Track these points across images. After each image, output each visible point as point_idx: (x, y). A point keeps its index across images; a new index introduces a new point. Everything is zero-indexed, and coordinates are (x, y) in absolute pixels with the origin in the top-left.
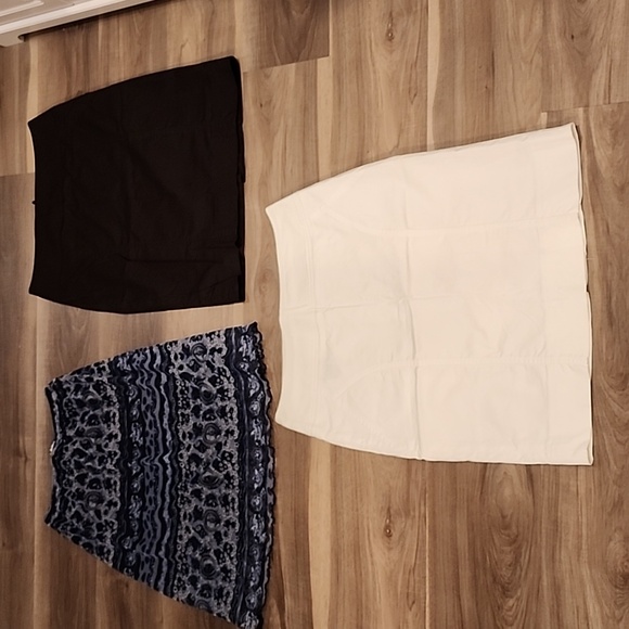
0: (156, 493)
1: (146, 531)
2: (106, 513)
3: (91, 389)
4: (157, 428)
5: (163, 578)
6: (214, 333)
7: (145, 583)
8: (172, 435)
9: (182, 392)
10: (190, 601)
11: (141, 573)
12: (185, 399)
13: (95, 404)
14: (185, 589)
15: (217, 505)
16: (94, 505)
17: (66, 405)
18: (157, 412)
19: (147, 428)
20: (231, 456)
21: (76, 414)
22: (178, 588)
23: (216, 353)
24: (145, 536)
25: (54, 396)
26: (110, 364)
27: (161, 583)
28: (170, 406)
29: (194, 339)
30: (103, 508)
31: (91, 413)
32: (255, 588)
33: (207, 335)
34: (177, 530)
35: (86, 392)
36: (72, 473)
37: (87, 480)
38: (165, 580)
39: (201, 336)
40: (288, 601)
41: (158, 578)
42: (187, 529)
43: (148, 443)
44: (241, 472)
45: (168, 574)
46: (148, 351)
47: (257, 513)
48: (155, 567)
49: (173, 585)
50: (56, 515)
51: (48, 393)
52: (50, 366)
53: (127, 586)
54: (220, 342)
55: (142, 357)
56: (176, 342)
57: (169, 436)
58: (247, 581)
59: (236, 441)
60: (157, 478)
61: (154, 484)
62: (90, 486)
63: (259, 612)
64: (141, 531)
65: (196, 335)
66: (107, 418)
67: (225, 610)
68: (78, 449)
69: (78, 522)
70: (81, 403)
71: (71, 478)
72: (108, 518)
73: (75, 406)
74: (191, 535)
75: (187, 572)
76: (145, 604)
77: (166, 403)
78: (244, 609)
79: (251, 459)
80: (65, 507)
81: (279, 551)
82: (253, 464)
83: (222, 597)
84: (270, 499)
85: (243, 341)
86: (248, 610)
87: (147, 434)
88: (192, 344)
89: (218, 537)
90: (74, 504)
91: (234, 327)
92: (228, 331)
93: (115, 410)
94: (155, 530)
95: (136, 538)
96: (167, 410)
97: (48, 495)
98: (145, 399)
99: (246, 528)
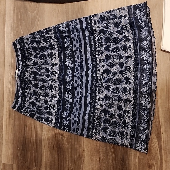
0: (81, 89)
1: (75, 108)
2: (50, 101)
3: (42, 41)
4: (82, 59)
5: (86, 129)
6: (121, 8)
7: (75, 133)
8: (92, 61)
9: (98, 40)
10: (103, 139)
11: (72, 128)
12: (100, 43)
13: (43, 49)
14: (99, 134)
15: (119, 92)
16: (43, 98)
17: (27, 50)
18: (83, 50)
19: (76, 59)
20: (130, 68)
21: (31, 55)
22: (95, 134)
23: (123, 18)
24: (74, 110)
25: (18, 46)
26: (54, 28)
27: (85, 132)
28: (91, 47)
29: (107, 12)
30: (48, 99)
31: (41, 54)
32: (144, 130)
33: (117, 10)
34: (95, 106)
35: (39, 42)
36: (31, 83)
37: (39, 86)
38: (87, 130)
39: (113, 11)
40: (163, 135)
41: (83, 129)
42: (101, 105)
43: (77, 66)
44: (136, 76)
45: (88, 128)
46: (78, 21)
47: (145, 95)
48: (81, 125)
49: (92, 132)
50: (19, 104)
51: (15, 45)
52: (14, 33)
53: (62, 135)
54: (125, 13)
55: (74, 24)
56: (96, 15)
57: (90, 62)
58: (138, 127)
59: (133, 61)
60: (82, 82)
61: (81, 85)
62: (41, 89)
63: (146, 142)
64: (71, 108)
65: (109, 10)
66: (51, 56)
67: (126, 142)
68: (34, 71)
69: (33, 107)
70: (35, 49)
71: (30, 85)
72: (52, 103)
73: (32, 50)
74: (103, 108)
75: (100, 126)
76: (73, 143)
77: (88, 46)
78: (137, 141)
79: (141, 69)
80: (24, 100)
81: (158, 112)
82: (143, 71)
83: (124, 136)
84: (154, 87)
85: (138, 12)
86: (139, 141)
87: (76, 62)
88: (106, 15)
89: (120, 107)
90: (30, 98)
91: (132, 5)
92: (129, 7)
93: (56, 51)
94: (80, 108)
95: (69, 112)
96: (89, 49)
97: (13, 95)
98: (75, 45)
99: (138, 103)
